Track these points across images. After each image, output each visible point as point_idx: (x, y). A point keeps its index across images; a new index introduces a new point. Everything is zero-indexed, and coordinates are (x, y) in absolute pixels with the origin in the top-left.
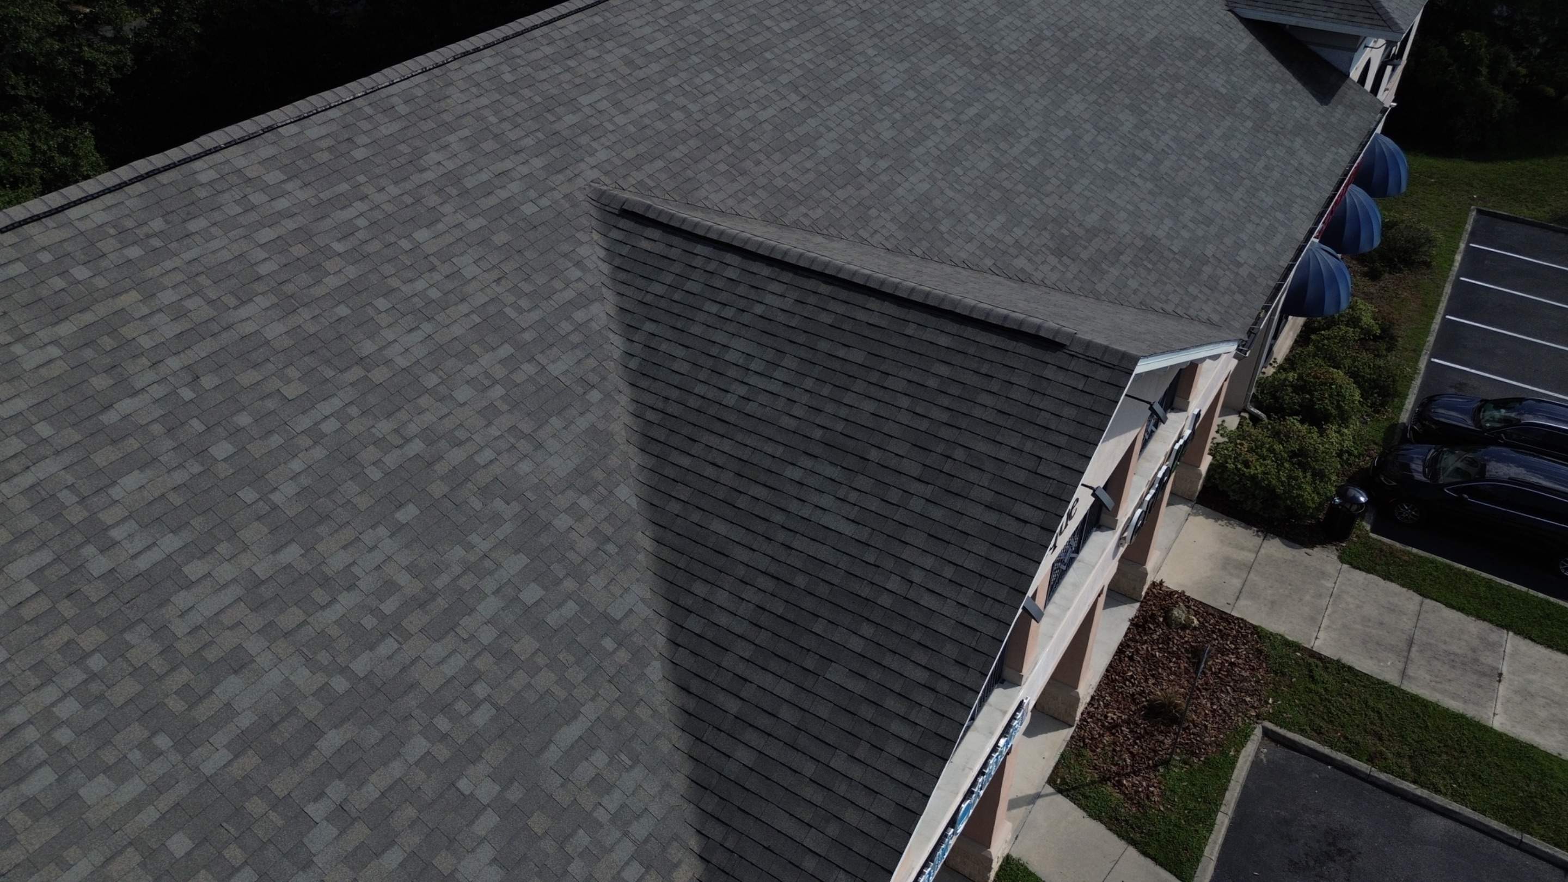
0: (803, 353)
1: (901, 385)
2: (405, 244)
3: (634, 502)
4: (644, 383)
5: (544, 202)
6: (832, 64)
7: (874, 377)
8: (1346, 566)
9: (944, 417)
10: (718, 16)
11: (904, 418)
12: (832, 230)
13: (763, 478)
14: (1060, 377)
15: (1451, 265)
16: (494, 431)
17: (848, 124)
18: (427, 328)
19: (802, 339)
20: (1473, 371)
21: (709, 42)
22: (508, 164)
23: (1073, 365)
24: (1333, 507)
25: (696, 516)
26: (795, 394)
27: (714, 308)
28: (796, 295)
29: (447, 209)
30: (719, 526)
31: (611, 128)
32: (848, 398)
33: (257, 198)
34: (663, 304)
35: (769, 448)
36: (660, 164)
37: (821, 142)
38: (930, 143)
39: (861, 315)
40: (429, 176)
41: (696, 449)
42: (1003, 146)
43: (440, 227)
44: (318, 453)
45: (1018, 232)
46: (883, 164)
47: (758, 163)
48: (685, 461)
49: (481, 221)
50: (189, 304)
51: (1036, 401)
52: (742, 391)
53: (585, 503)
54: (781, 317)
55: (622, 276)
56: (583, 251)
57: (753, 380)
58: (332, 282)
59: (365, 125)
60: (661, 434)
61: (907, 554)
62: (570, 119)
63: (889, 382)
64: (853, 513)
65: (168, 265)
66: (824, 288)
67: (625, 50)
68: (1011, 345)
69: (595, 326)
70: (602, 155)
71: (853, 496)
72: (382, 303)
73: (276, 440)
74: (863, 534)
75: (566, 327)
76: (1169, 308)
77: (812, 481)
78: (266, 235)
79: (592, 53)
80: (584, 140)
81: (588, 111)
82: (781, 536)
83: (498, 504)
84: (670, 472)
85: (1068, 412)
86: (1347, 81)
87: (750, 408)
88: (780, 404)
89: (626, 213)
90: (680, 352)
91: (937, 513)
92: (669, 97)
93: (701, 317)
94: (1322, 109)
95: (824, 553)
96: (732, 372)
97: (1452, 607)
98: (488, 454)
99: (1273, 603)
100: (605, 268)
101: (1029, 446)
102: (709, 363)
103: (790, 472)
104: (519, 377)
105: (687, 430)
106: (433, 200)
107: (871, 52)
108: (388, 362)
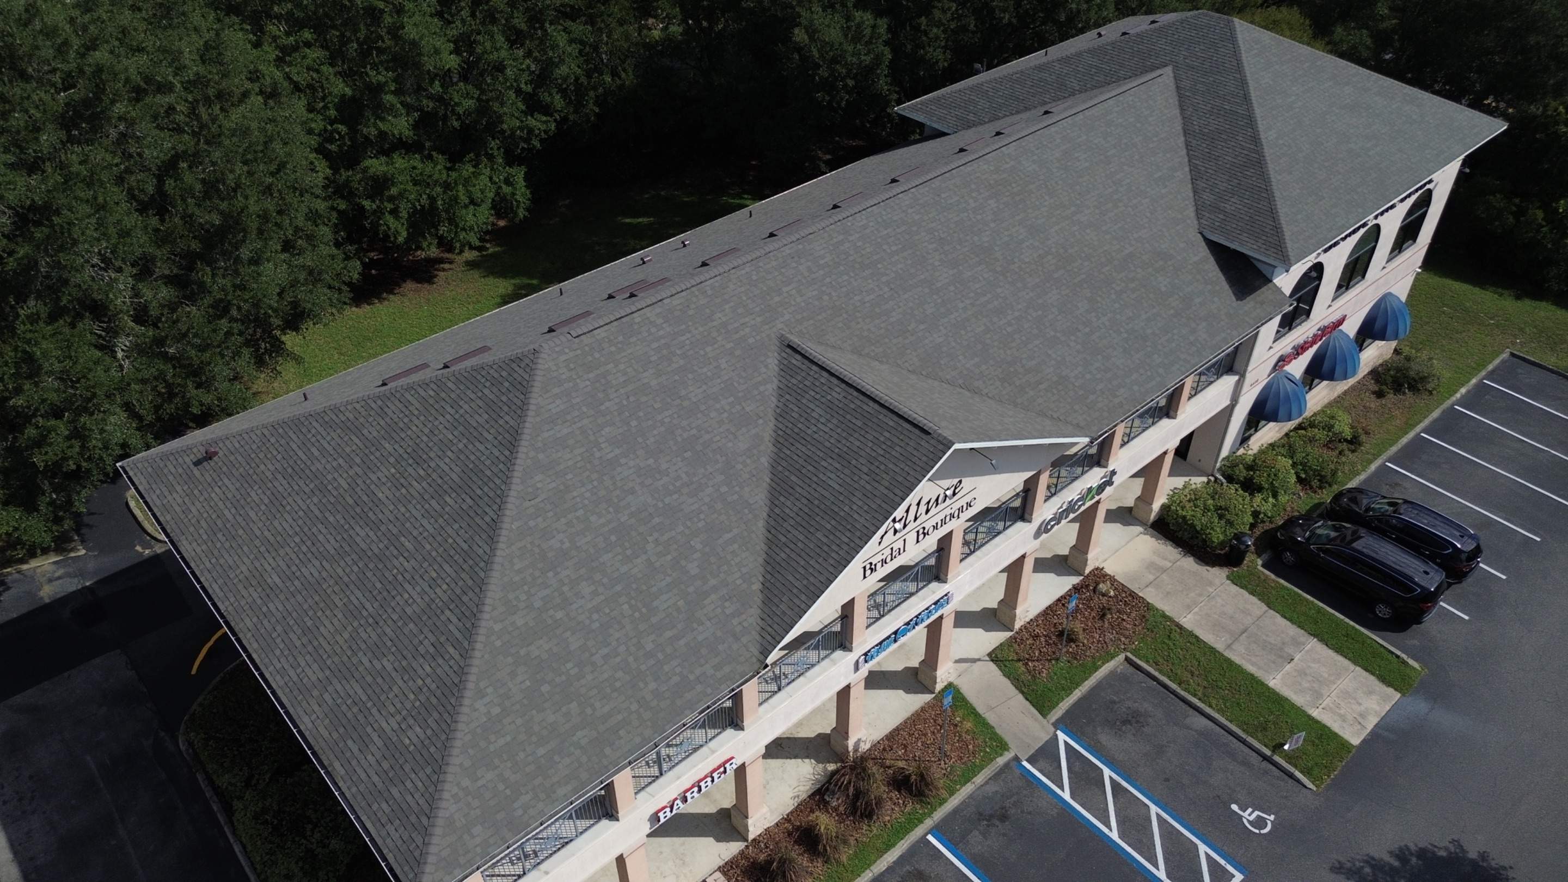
0: (841, 419)
1: (871, 438)
2: (702, 353)
3: (766, 464)
4: (780, 419)
5: (758, 338)
7: (863, 433)
8: (1228, 582)
9: (882, 452)
11: (868, 450)
13: (814, 463)
14: (926, 445)
15: (1452, 396)
16: (721, 430)
18: (704, 387)
19: (841, 412)
20: (1413, 476)
22: (747, 319)
23: (932, 441)
25: (787, 473)
26: (833, 434)
27: (813, 393)
28: (844, 395)
29: (719, 339)
30: (793, 478)
31: (793, 303)
32: (851, 439)
33: (653, 330)
34: (795, 388)
35: (818, 453)
36: (812, 322)
39: (865, 409)
40: (715, 323)
41: (793, 448)
43: (716, 346)
44: (662, 429)
48: (788, 452)
49: (732, 345)
50: (629, 370)
51: (915, 453)
52: (815, 429)
53: (748, 461)
54: (837, 402)
55: (782, 373)
56: (769, 361)
57: (820, 425)
58: (675, 366)
59: (694, 299)
60: (781, 440)
61: (854, 499)
62: (777, 299)
63: (867, 436)
64: (840, 482)
65: (623, 354)
66: (854, 394)
68: (913, 429)
69: (767, 393)
70: (787, 317)
71: (842, 476)
72: (690, 376)
73: (650, 422)
74: (842, 490)
75: (756, 392)
77: (830, 468)
78: (655, 345)
80: (780, 309)
81: (785, 295)
82: (814, 486)
83: (718, 456)
84: (782, 455)
85: (924, 459)
86: (1269, 285)
87: (816, 436)
88: (827, 437)
89: (789, 346)
90: (796, 409)
91: (868, 487)
93: (807, 396)
94: (1236, 303)
95: (826, 494)
96: (813, 421)
98: (718, 438)
99: (1168, 593)
100: (776, 369)
101: (907, 468)
102: (806, 415)
103: (823, 463)
104: (734, 411)
105: (791, 440)
106: (715, 334)
108: (690, 399)
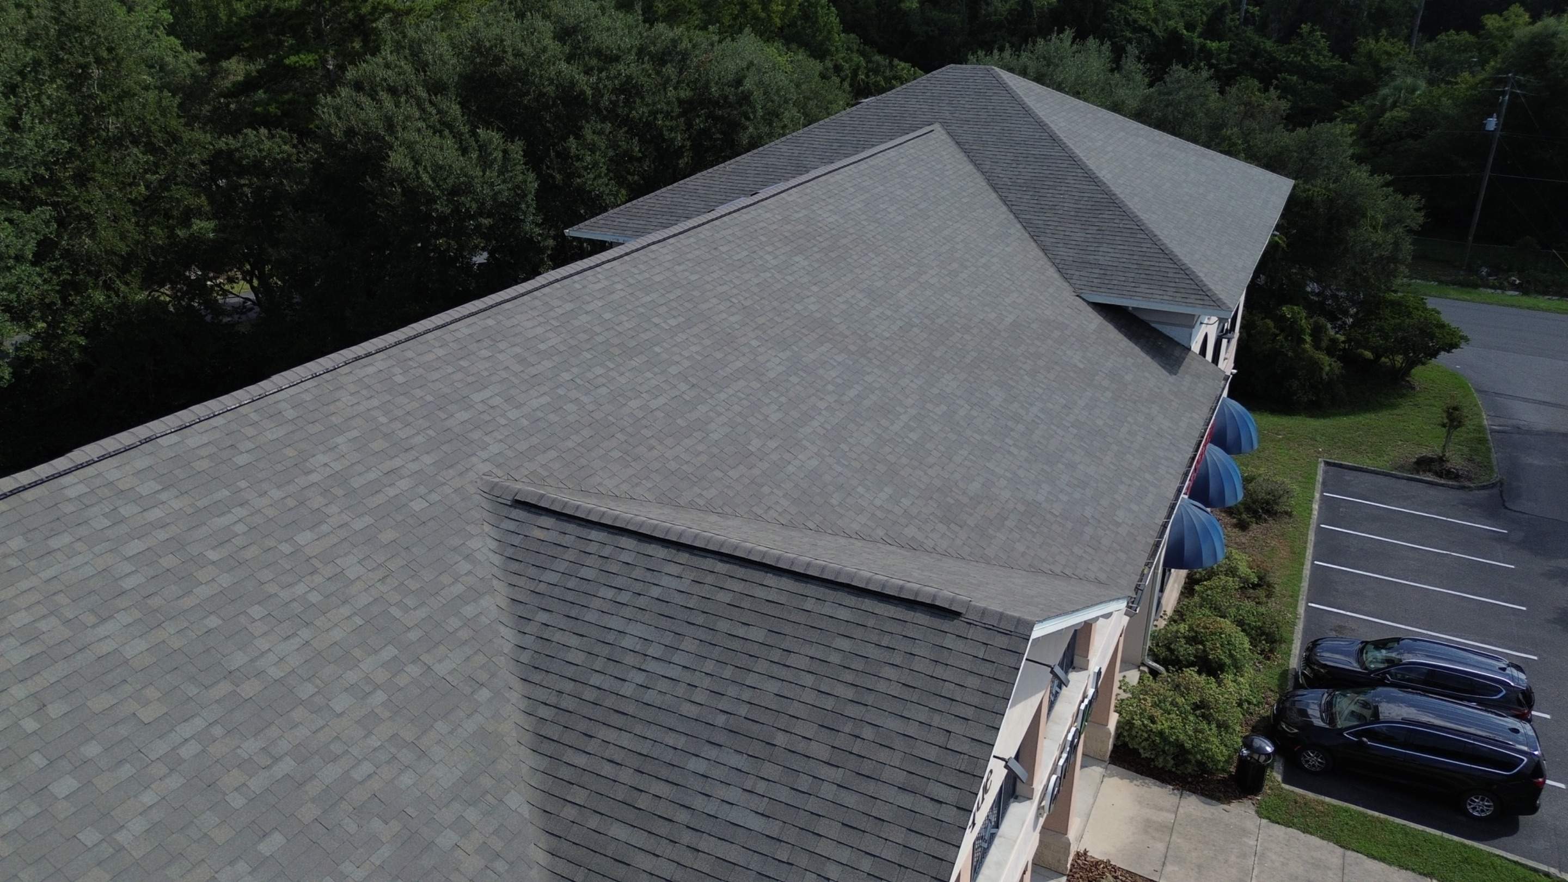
0: (702, 634)
1: (803, 663)
2: (286, 548)
3: (525, 810)
4: (537, 677)
5: (434, 497)
6: (719, 355)
7: (776, 655)
8: (1264, 821)
9: (850, 693)
10: (607, 316)
11: (809, 696)
12: (726, 509)
13: (664, 772)
14: (960, 645)
15: (1310, 514)
16: (374, 742)
17: (737, 408)
18: (305, 634)
19: (700, 619)
20: (1348, 613)
21: (600, 339)
22: (397, 462)
23: (971, 633)
24: (1242, 760)
25: (594, 822)
26: (696, 679)
27: (610, 594)
28: (693, 575)
29: (333, 509)
30: (618, 831)
31: (503, 421)
32: (751, 680)
33: (127, 510)
34: (557, 592)
35: (671, 739)
36: (553, 454)
37: (712, 426)
38: (815, 423)
39: (759, 592)
40: (314, 477)
41: (592, 746)
42: (884, 422)
43: (324, 528)
44: (175, 782)
45: (906, 502)
46: (772, 444)
47: (652, 448)
48: (581, 760)
49: (368, 520)
50: (43, 625)
51: (939, 671)
52: (640, 678)
53: (472, 815)
54: (679, 599)
55: (515, 566)
56: (474, 544)
57: (651, 666)
58: (203, 592)
59: (250, 431)
60: (553, 732)
61: (823, 847)
62: (463, 416)
63: (792, 660)
64: (762, 805)
65: (24, 585)
66: (721, 567)
67: (518, 350)
68: (908, 615)
69: (484, 620)
70: (494, 449)
71: (761, 787)
72: (257, 611)
73: (127, 770)
74: (774, 829)
75: (454, 623)
76: (1058, 570)
77: (717, 773)
78: (135, 547)
79: (485, 353)
80: (476, 435)
81: (480, 407)
82: (687, 837)
83: (376, 824)
84: (565, 773)
85: (972, 682)
86: (1190, 353)
87: (649, 696)
88: (681, 690)
89: (519, 504)
90: (574, 641)
91: (850, 799)
92: (561, 391)
93: (596, 603)
94: (1172, 379)
95: (733, 853)
96: (630, 659)
97: (1374, 858)
98: (367, 768)
99: (1199, 866)
100: (497, 559)
101: (936, 720)
102: (606, 651)
103: (694, 764)
104: (402, 680)
105: (583, 726)
106: (317, 501)
107: (755, 343)
108: (260, 674)
